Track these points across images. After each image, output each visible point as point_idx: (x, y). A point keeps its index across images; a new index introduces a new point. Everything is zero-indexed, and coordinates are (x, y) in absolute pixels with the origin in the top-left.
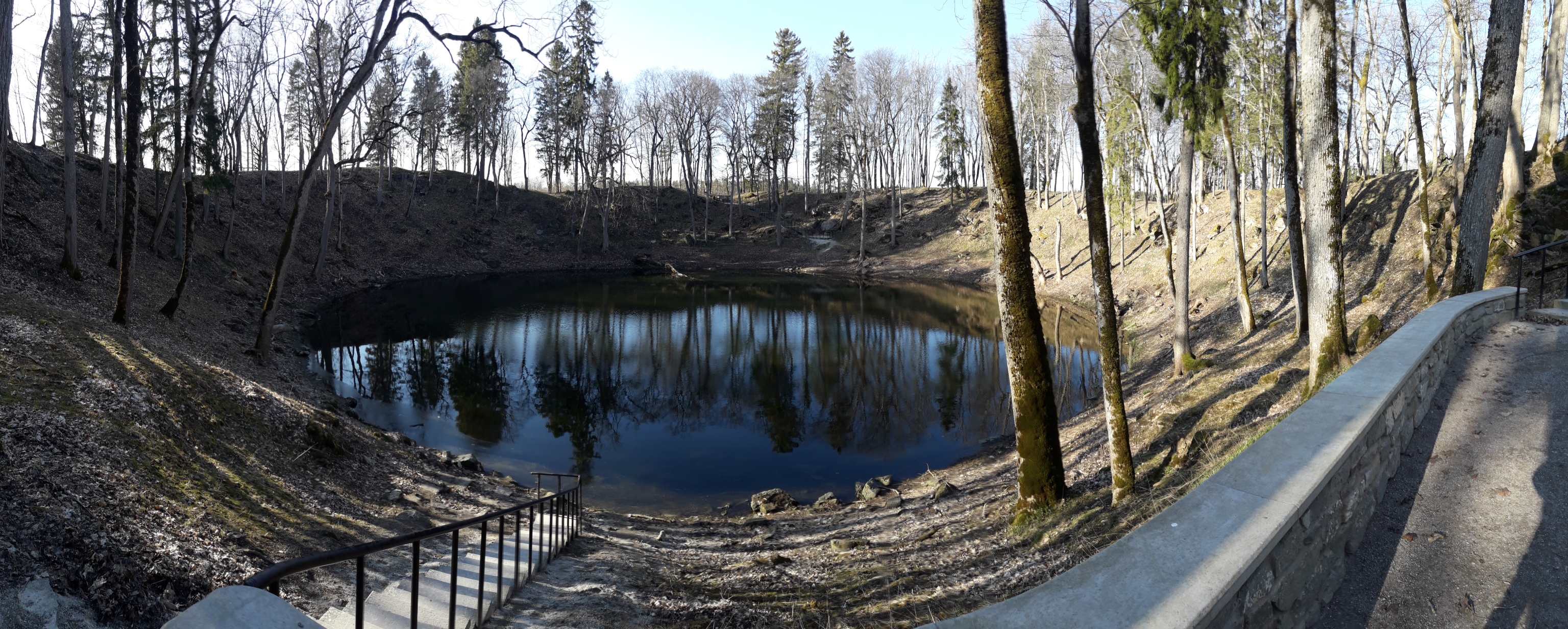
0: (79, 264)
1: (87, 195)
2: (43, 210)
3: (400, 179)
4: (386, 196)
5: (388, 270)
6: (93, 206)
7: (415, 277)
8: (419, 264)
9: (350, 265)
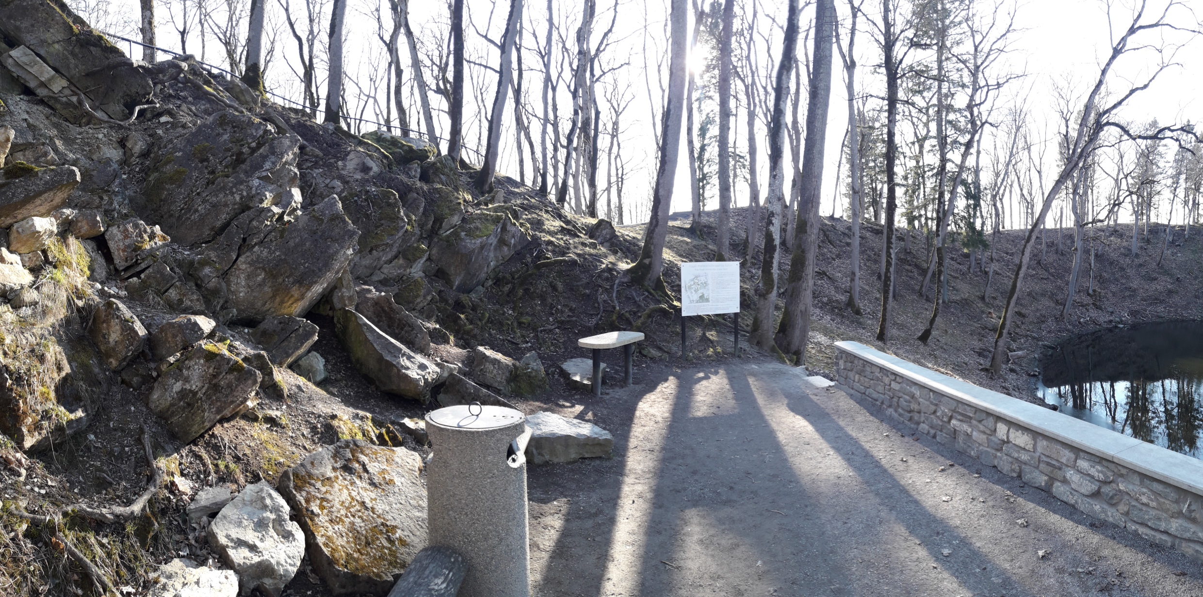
0: (861, 304)
1: (872, 254)
2: (838, 266)
3: (1157, 233)
4: (1141, 248)
5: (1133, 313)
6: (876, 262)
7: (1160, 320)
8: (1165, 308)
9: (1098, 308)
